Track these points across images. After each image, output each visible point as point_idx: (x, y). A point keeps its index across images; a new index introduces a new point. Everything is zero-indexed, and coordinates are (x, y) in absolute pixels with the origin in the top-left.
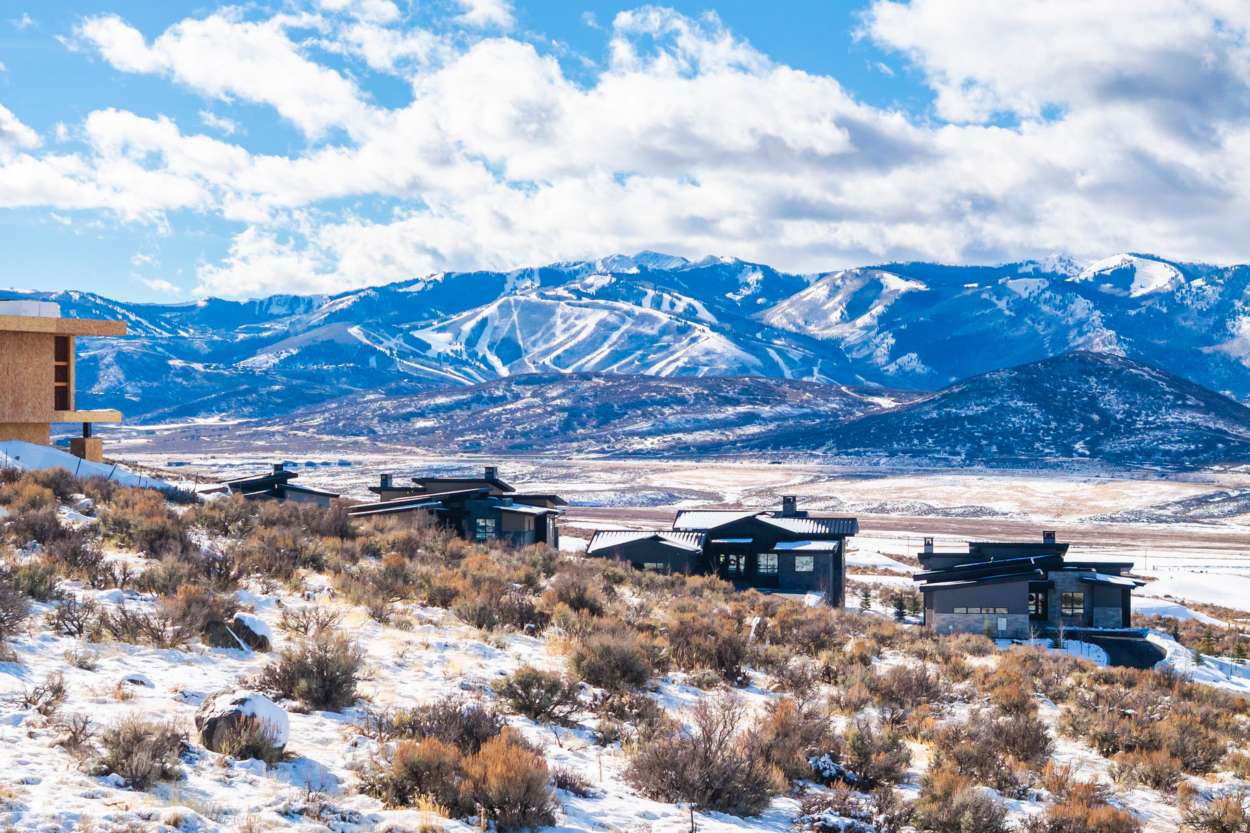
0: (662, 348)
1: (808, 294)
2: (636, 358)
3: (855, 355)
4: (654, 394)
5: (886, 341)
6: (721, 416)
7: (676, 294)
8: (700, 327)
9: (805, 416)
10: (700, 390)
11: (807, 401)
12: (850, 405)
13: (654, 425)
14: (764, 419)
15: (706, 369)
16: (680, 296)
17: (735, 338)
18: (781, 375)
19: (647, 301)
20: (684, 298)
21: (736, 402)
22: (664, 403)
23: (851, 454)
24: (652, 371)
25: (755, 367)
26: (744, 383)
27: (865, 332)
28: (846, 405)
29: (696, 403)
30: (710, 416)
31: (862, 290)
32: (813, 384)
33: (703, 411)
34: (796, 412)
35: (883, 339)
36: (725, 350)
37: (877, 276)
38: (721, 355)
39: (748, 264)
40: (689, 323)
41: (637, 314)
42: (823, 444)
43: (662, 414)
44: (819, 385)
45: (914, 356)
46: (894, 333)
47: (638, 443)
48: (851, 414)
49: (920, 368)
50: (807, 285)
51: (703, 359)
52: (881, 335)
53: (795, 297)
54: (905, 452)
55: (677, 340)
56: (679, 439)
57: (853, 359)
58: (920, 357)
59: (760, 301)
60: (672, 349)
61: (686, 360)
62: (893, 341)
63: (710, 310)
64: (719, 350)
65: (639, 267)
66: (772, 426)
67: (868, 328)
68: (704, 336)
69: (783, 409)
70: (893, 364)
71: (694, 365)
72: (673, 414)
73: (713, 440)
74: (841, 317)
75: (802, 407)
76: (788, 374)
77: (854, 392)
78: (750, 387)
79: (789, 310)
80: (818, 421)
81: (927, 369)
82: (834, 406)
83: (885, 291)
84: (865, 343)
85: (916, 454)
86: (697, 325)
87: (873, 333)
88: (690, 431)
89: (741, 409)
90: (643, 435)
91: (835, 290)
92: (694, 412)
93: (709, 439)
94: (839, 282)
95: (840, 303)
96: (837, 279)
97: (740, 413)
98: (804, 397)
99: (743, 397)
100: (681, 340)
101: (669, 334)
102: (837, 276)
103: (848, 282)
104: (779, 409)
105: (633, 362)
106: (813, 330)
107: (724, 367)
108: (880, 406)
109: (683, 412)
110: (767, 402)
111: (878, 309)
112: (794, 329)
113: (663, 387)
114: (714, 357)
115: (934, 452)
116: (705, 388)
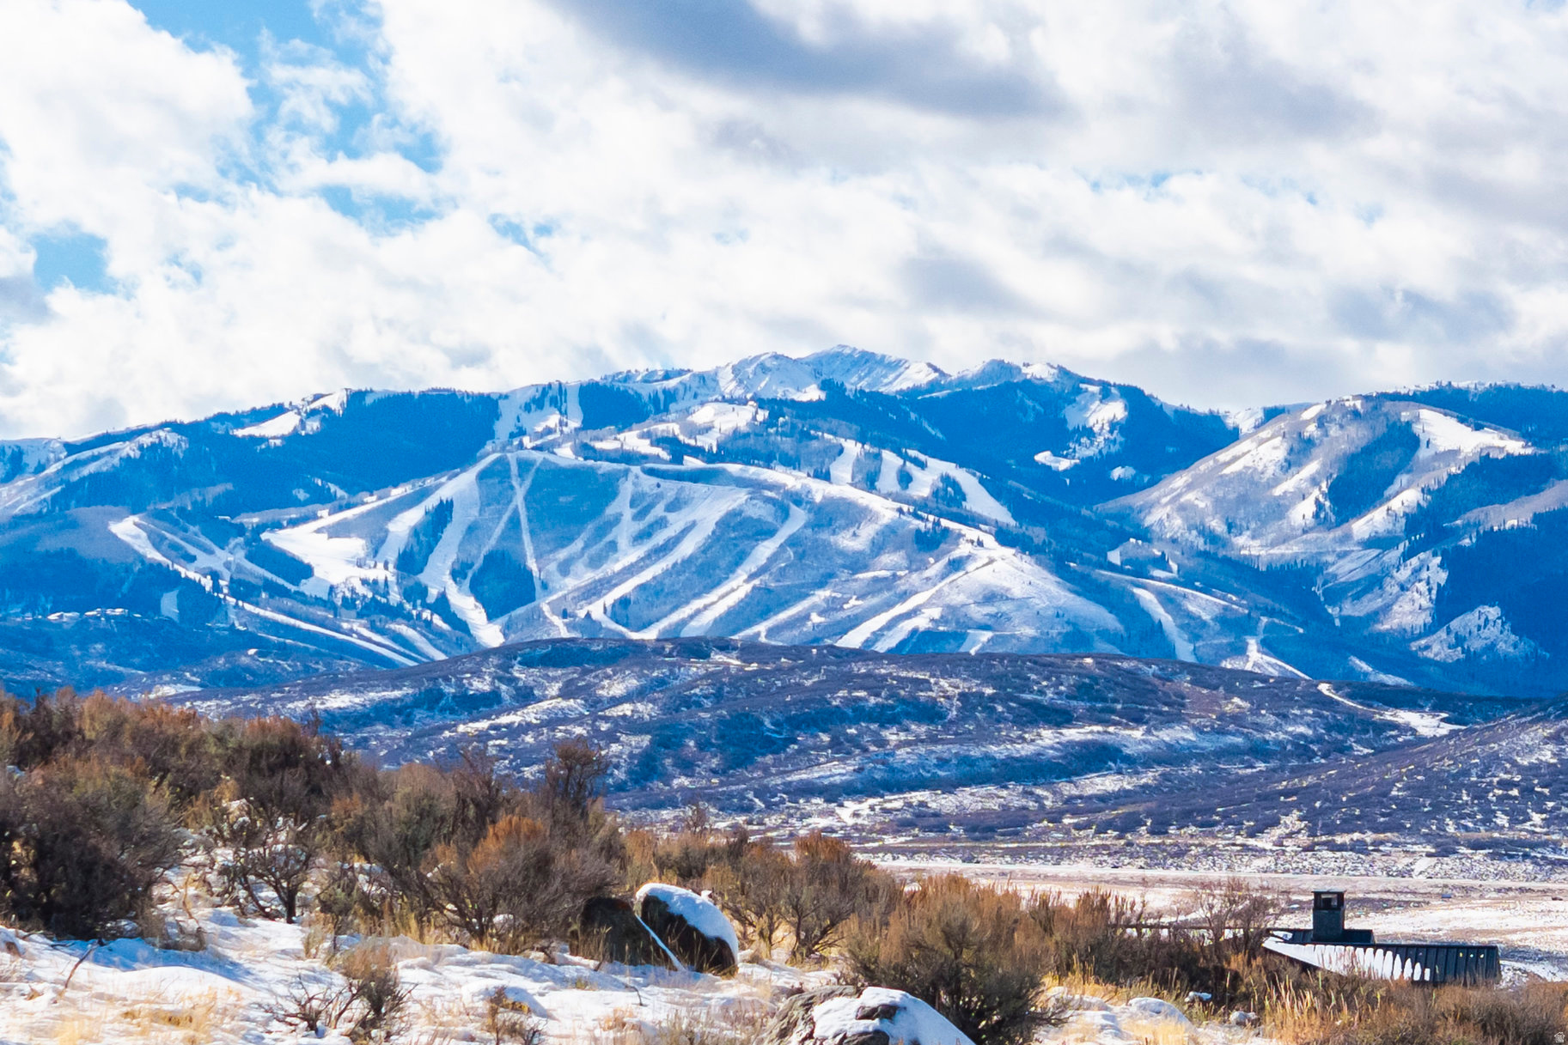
0: (878, 585)
1: (1235, 459)
2: (813, 607)
3: (1350, 609)
4: (862, 694)
5: (1424, 575)
6: (1025, 750)
7: (912, 453)
8: (971, 533)
9: (1231, 753)
10: (973, 686)
11: (1236, 718)
12: (1339, 728)
13: (860, 770)
14: (1130, 760)
15: (986, 636)
16: (922, 457)
17: (1059, 566)
18: (1169, 652)
19: (843, 470)
20: (933, 463)
21: (1060, 718)
22: (885, 717)
23: (1342, 848)
24: (853, 640)
25: (1104, 634)
26: (1082, 671)
27: (1374, 552)
28: (1329, 728)
29: (962, 718)
30: (998, 751)
31: (1368, 451)
32: (1251, 677)
33: (982, 737)
34: (1208, 744)
35: (1416, 571)
36: (1031, 591)
37: (1405, 416)
38: (1022, 603)
39: (1090, 382)
40: (945, 523)
41: (818, 499)
42: (1275, 823)
43: (882, 743)
44: (1264, 679)
45: (1493, 612)
46: (1444, 554)
47: (822, 814)
48: (1344, 750)
49: (1509, 645)
50: (1234, 436)
51: (978, 613)
52: (1414, 561)
53: (1204, 465)
54: (1476, 846)
55: (915, 566)
56: (922, 804)
57: (1344, 619)
58: (1506, 615)
59: (1117, 473)
60: (902, 586)
61: (936, 613)
62: (1442, 577)
63: (997, 493)
64: (1017, 591)
65: (825, 385)
66: (1148, 778)
67: (1378, 542)
68: (982, 555)
69: (1178, 734)
70: (1442, 634)
71: (956, 626)
72: (907, 743)
73: (1005, 808)
74: (1316, 516)
75: (1222, 732)
76: (1184, 651)
77: (1350, 697)
78: (1095, 679)
79: (1190, 497)
80: (1261, 766)
81: (1526, 646)
82: (1302, 729)
83: (1423, 453)
84: (1374, 582)
85: (1502, 850)
86: (964, 529)
87: (1393, 555)
88: (949, 786)
89: (1073, 734)
90: (834, 794)
91: (1301, 449)
92: (960, 739)
93: (993, 805)
94: (1311, 430)
95: (1314, 481)
96: (1307, 422)
97: (1071, 744)
98: (1228, 708)
99: (1080, 706)
100: (926, 566)
101: (897, 548)
102: (1309, 414)
103: (1334, 431)
104: (1166, 735)
105: (807, 617)
106: (1248, 546)
107: (1029, 632)
108: (1414, 731)
109: (933, 739)
110: (1138, 720)
111: (1406, 497)
112: (1200, 543)
113: (884, 678)
114: (1005, 607)
115: (1545, 844)
116: (989, 679)
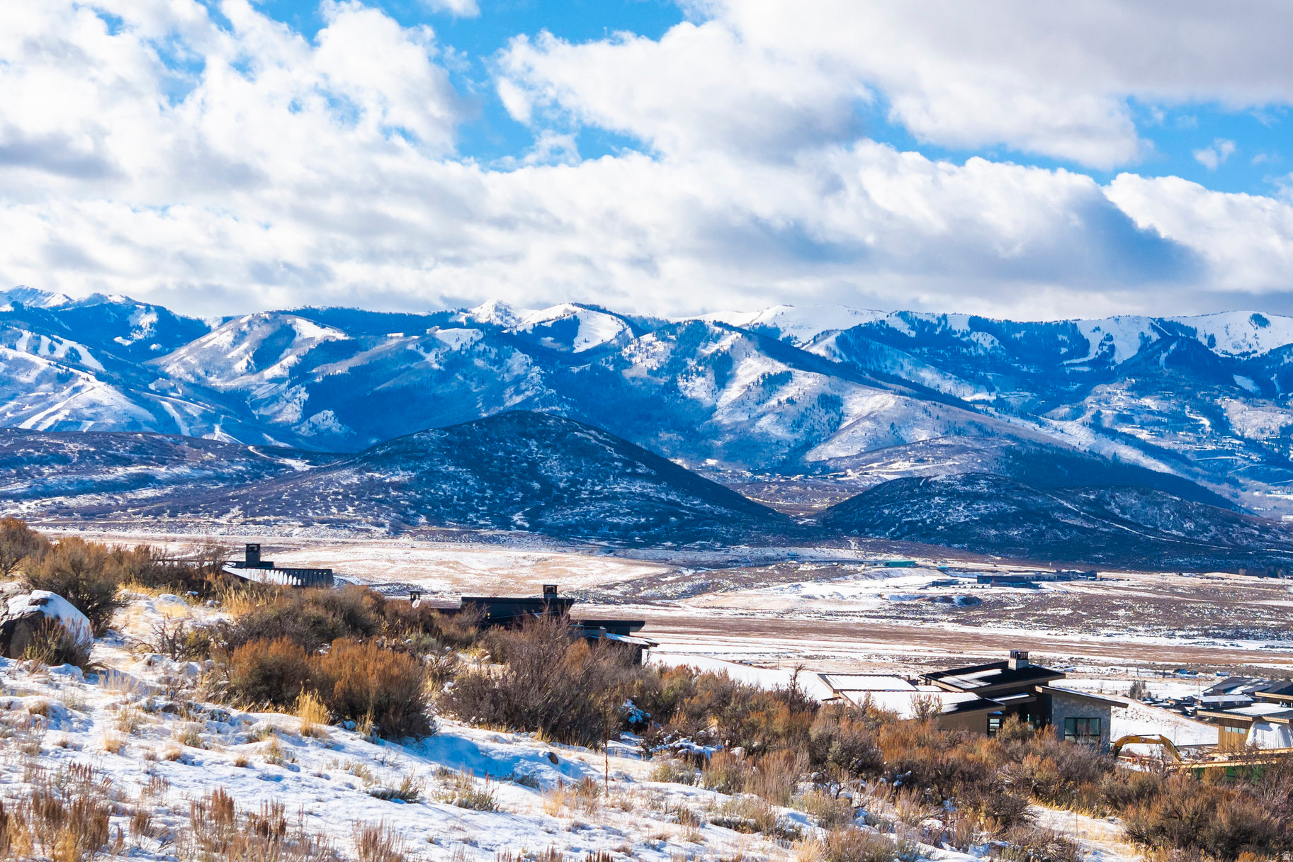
0: (39, 399)
1: (209, 341)
2: (8, 409)
3: (263, 412)
4: (32, 450)
5: (298, 396)
6: (110, 477)
7: (56, 337)
8: (84, 375)
9: (207, 479)
10: (85, 447)
11: (210, 462)
12: (258, 467)
13: (30, 487)
14: (159, 482)
15: (91, 423)
16: (61, 339)
17: (126, 391)
18: (177, 431)
19: (22, 344)
20: (65, 341)
21: (127, 462)
22: (42, 461)
23: (259, 523)
24: (27, 425)
25: (147, 423)
26: (136, 439)
27: (274, 385)
28: (253, 467)
29: (80, 463)
30: (97, 478)
31: (271, 338)
32: (216, 443)
33: (89, 471)
34: (196, 475)
35: (294, 394)
36: (112, 402)
37: (289, 321)
38: (108, 408)
39: (141, 304)
40: (71, 370)
41: (10, 358)
42: (228, 511)
43: (41, 474)
44: (222, 444)
45: (330, 413)
46: (307, 386)
47: (13, 507)
48: (260, 477)
49: (336, 427)
50: (208, 330)
51: (87, 412)
52: (293, 389)
53: (194, 344)
54: (322, 522)
55: (57, 390)
56: (61, 503)
57: (260, 416)
58: (336, 415)
59: (153, 347)
60: (51, 400)
61: (67, 412)
62: (305, 396)
63: (96, 356)
64: (106, 402)
65: (14, 304)
66: (168, 490)
67: (277, 380)
68: (89, 385)
69: (183, 470)
70: (306, 422)
71: (76, 418)
72: (53, 474)
73: (100, 505)
74: (247, 368)
75: (203, 469)
76: (185, 431)
77: (262, 452)
78: (143, 444)
79: (188, 358)
80: (221, 485)
81: (345, 429)
82: (240, 468)
83: (297, 339)
84: (274, 399)
85: (335, 524)
86: (80, 373)
87: (283, 386)
88: (73, 494)
89: (132, 470)
90: (18, 498)
91: (240, 337)
92: (78, 472)
93: (94, 503)
94: (245, 327)
95: (246, 352)
96: (243, 324)
97: (132, 474)
98: (206, 458)
99: (136, 457)
100: (62, 390)
101: (49, 381)
102: (243, 321)
103: (256, 328)
104: (176, 470)
105: (5, 414)
106: (216, 382)
107: (112, 421)
108: (293, 468)
109: (66, 472)
110: (163, 463)
111: (290, 359)
112: (193, 380)
113: (42, 443)
114: (100, 410)
115: (354, 521)
116: (91, 444)
